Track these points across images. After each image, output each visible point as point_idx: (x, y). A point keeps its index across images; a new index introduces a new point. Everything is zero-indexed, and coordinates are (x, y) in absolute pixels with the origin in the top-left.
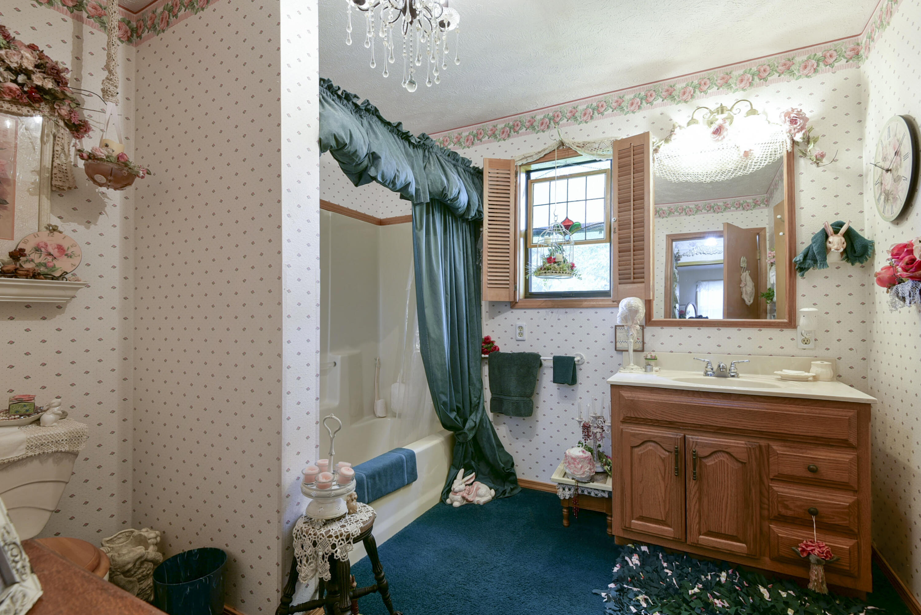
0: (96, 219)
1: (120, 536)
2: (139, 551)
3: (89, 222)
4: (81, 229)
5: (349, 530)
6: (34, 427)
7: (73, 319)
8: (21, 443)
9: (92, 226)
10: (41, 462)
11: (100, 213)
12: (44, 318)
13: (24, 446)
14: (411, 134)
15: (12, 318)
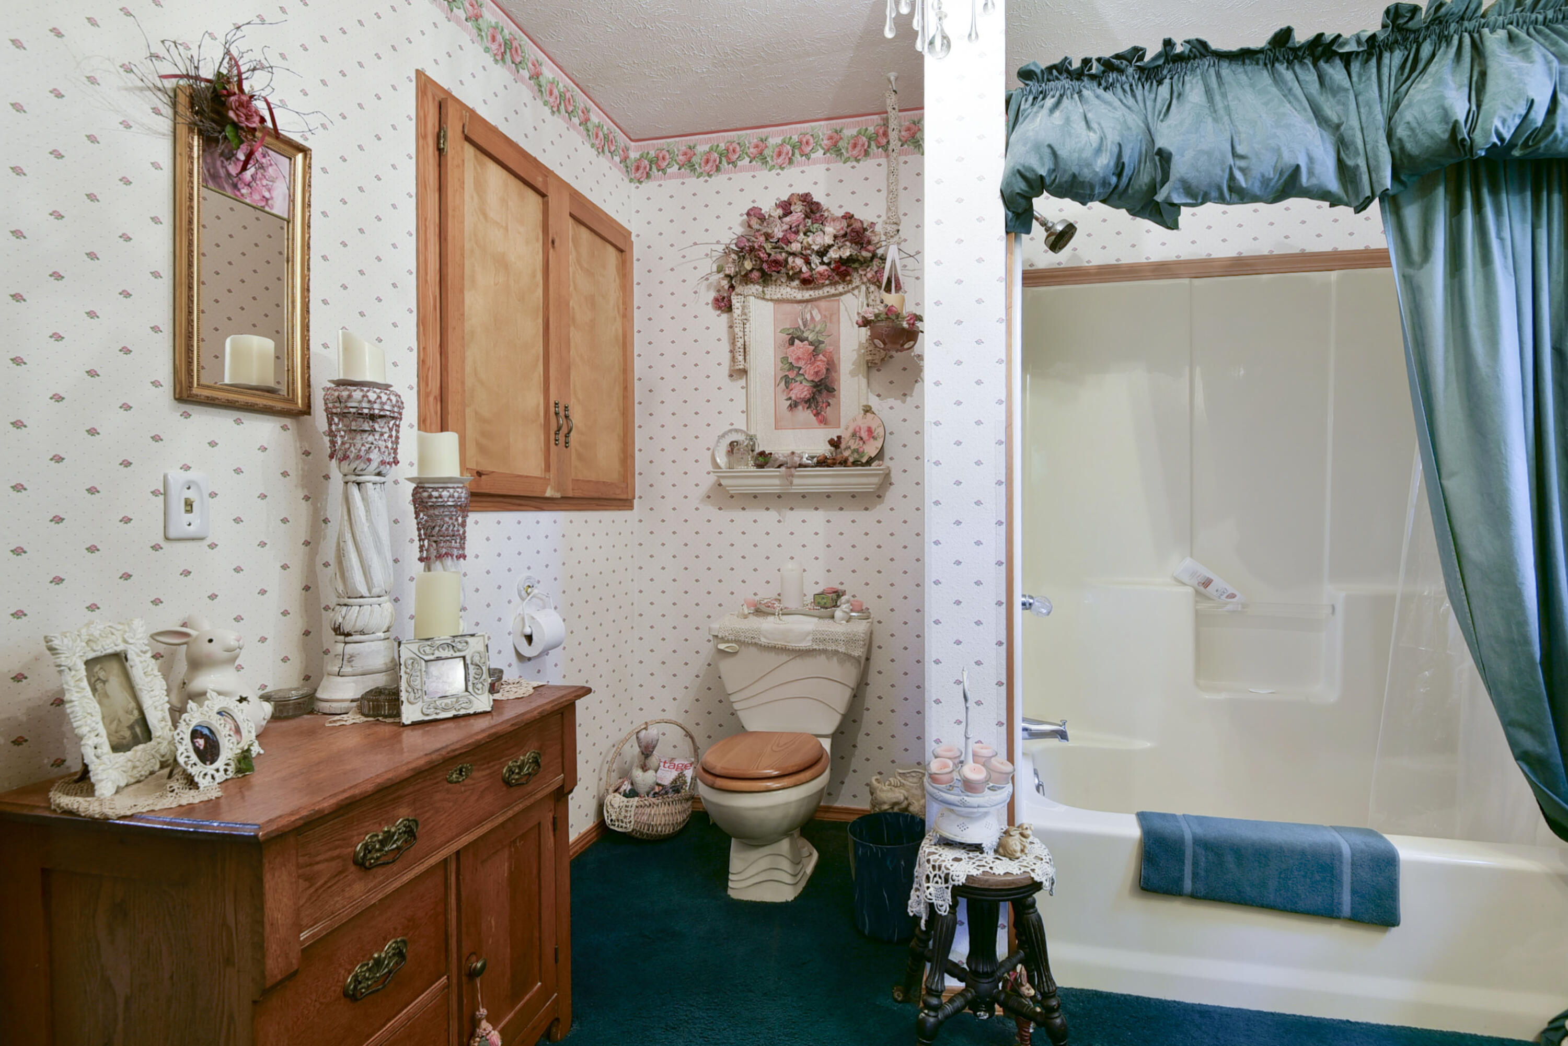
0: (912, 389)
1: (913, 774)
2: (898, 795)
3: (905, 395)
4: (897, 403)
5: (952, 869)
6: (827, 621)
7: (892, 509)
8: (808, 634)
9: (908, 398)
10: (828, 658)
11: (916, 381)
12: (866, 509)
13: (810, 638)
14: (1329, 34)
15: (841, 509)
